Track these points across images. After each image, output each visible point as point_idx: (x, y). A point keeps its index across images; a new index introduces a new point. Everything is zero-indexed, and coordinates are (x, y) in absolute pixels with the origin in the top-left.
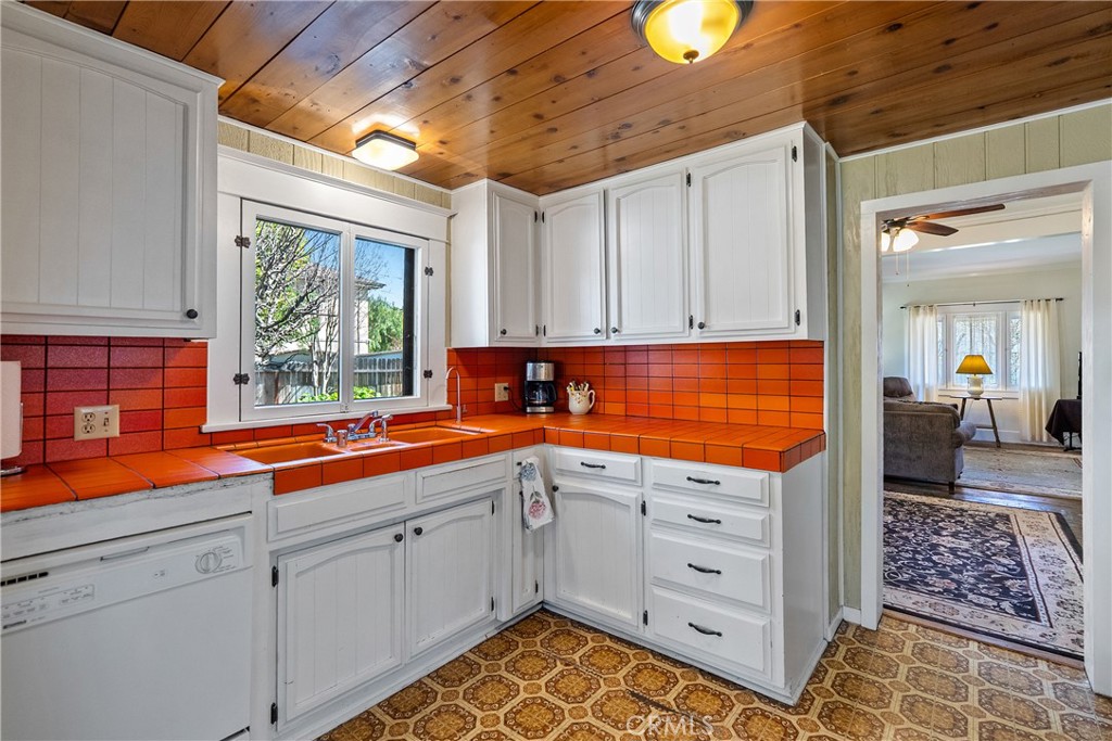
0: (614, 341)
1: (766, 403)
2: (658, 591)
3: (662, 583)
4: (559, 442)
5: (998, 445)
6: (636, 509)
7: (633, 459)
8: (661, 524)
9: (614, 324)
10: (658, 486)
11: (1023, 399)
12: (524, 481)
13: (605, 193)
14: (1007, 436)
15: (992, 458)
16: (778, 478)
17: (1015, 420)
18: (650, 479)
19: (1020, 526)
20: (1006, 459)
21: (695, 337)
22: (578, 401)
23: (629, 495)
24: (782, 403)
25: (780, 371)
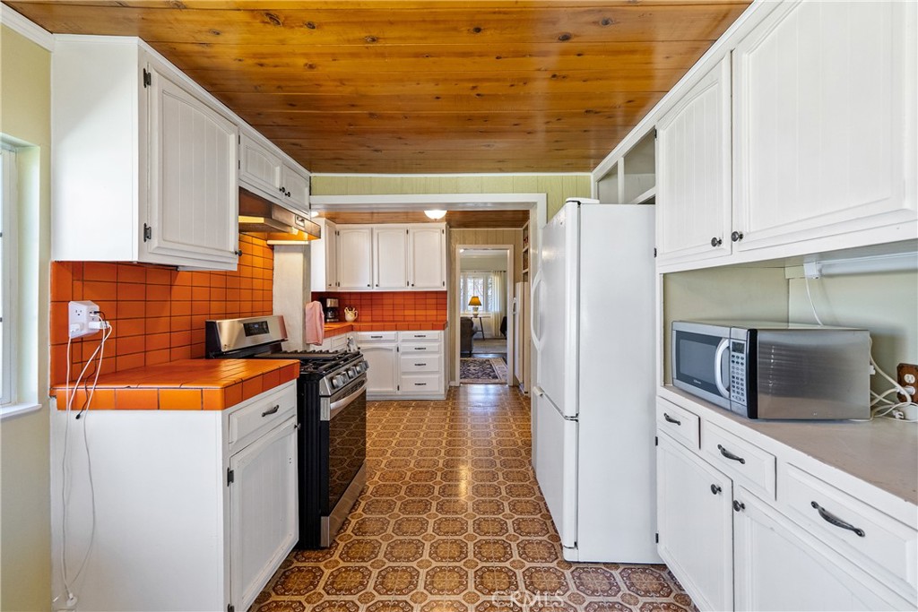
0: (375, 290)
1: (429, 312)
2: (403, 377)
3: (405, 373)
4: (360, 330)
5: (484, 339)
6: (395, 350)
7: (394, 332)
8: (404, 353)
9: (376, 283)
10: (404, 341)
11: (492, 316)
12: (351, 345)
13: (372, 229)
14: (487, 334)
15: (482, 344)
16: (443, 332)
17: (489, 327)
18: (400, 338)
19: (492, 362)
20: (487, 343)
21: (409, 289)
22: (350, 316)
23: (393, 345)
24: (434, 312)
25: (434, 301)
